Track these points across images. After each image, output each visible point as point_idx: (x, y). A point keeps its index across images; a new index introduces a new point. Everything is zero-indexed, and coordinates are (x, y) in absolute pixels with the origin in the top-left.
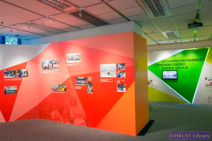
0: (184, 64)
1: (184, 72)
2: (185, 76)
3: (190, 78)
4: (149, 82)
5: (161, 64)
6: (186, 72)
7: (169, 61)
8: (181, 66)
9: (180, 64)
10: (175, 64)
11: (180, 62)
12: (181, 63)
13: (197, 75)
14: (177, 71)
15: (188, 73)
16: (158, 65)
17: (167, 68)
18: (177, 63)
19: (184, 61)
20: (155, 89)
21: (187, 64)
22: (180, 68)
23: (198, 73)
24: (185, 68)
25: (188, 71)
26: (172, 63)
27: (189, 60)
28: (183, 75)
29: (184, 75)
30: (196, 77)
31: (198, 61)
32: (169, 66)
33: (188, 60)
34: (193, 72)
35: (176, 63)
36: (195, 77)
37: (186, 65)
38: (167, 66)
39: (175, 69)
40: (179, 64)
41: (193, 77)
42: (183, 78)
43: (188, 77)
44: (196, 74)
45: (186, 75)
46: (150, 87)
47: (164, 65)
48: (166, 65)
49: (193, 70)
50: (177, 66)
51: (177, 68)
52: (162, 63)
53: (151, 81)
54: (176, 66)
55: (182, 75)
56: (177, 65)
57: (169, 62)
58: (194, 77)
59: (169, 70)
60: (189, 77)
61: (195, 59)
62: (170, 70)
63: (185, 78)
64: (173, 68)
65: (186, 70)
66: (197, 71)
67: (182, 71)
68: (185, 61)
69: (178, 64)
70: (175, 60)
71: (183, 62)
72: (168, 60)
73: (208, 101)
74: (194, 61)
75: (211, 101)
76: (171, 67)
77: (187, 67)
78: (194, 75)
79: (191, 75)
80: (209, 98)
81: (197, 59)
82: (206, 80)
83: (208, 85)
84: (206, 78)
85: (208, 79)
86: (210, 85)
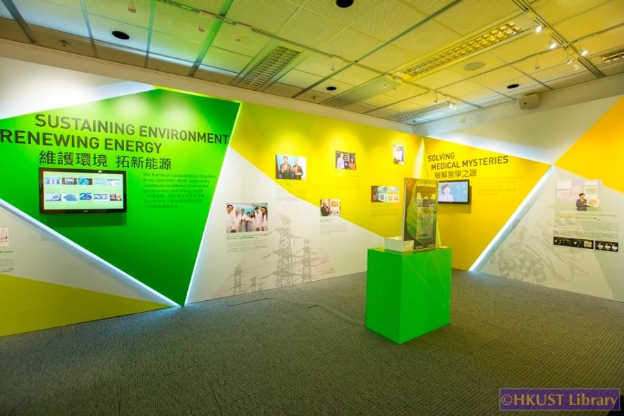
0: (158, 148)
1: (158, 180)
2: (158, 196)
3: (177, 206)
5: (30, 135)
6: (162, 180)
7: (80, 123)
8: (145, 155)
9: (137, 147)
10: (112, 142)
11: (136, 137)
12: (145, 140)
13: (202, 196)
14: (124, 173)
15: (174, 186)
16: (13, 138)
17: (68, 157)
18: (126, 137)
19: (156, 136)
21: (169, 148)
22: (136, 162)
23: (207, 186)
24: (159, 165)
25: (170, 178)
26: (102, 136)
27: (175, 133)
28: (151, 193)
29: (153, 196)
30: (201, 201)
31: (209, 142)
32: (82, 150)
33: (174, 135)
34: (191, 181)
35: (119, 137)
36: (197, 200)
37: (163, 154)
38: (69, 149)
39: (112, 165)
40: (134, 144)
41: (189, 201)
42: (151, 207)
43: (172, 201)
44: (199, 191)
45: (162, 196)
47: (53, 141)
48: (62, 140)
49: (191, 176)
50: (125, 153)
51: (126, 164)
52: (36, 130)
54: (120, 152)
55: (148, 196)
56: (122, 148)
57: (83, 127)
58: (192, 201)
59: (80, 166)
60: (175, 204)
61: (199, 134)
62: (87, 167)
63: (160, 207)
64: (102, 159)
65: (164, 171)
66: (205, 181)
67: (148, 175)
68: (162, 136)
69: (128, 146)
70: (116, 125)
71: (152, 139)
72: (76, 120)
73: (233, 285)
74: (195, 140)
75: (240, 282)
76: (92, 156)
77: (166, 163)
78: (193, 193)
79: (183, 195)
80: (238, 272)
81: (205, 134)
82: (229, 212)
83: (234, 228)
84: (228, 206)
85: (235, 209)
86: (240, 231)
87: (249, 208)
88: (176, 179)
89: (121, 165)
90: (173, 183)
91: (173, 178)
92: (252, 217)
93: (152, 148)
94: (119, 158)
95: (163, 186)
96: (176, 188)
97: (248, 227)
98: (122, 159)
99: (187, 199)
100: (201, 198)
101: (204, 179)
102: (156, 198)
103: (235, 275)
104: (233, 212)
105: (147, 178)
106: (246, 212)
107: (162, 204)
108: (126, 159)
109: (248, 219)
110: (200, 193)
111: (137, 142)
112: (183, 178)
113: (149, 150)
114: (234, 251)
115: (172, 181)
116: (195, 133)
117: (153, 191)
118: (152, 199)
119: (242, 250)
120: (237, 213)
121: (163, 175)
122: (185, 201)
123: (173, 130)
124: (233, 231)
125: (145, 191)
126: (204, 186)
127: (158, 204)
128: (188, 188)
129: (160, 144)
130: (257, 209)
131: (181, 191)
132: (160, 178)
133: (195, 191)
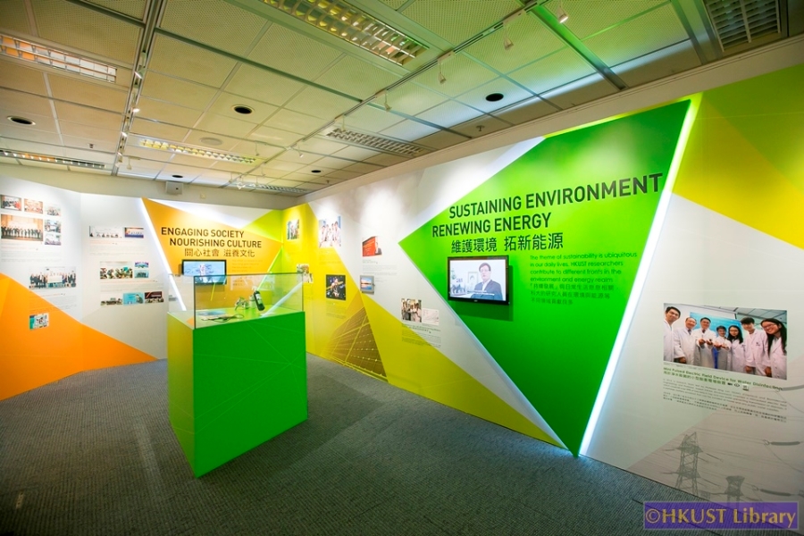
0: (546, 220)
1: (547, 265)
2: (546, 286)
3: (571, 302)
4: (411, 311)
5: (447, 228)
6: (551, 265)
7: (477, 207)
8: (531, 232)
9: (524, 222)
10: (501, 222)
11: (524, 211)
12: (531, 212)
13: (611, 288)
15: (567, 272)
16: (438, 232)
17: (468, 244)
18: (514, 213)
19: (544, 203)
20: (429, 345)
22: (523, 242)
23: (619, 272)
24: (547, 242)
25: (562, 261)
26: (492, 216)
27: (567, 193)
28: (539, 282)
29: (541, 286)
30: (607, 296)
31: (622, 194)
32: (478, 235)
33: (567, 195)
34: (592, 264)
35: (507, 214)
36: (601, 295)
37: (554, 226)
38: (469, 236)
39: (499, 249)
40: (520, 220)
41: (588, 295)
42: (538, 300)
43: (564, 294)
44: (606, 280)
45: (551, 286)
46: (413, 333)
47: (459, 231)
48: (465, 228)
49: (590, 256)
50: (512, 232)
51: (513, 245)
52: (450, 222)
53: (418, 306)
54: (508, 233)
55: (536, 286)
56: (510, 227)
57: (479, 211)
58: (594, 296)
59: (476, 253)
60: (567, 298)
61: (604, 185)
62: (481, 254)
63: (549, 301)
64: (493, 243)
65: (554, 252)
66: (616, 263)
67: (536, 258)
68: (551, 203)
69: (515, 223)
70: (505, 201)
71: (540, 210)
72: (474, 204)
73: (676, 467)
74: (597, 198)
75: (694, 470)
76: (485, 241)
77: (557, 239)
78: (595, 283)
79: (579, 286)
80: (689, 446)
81: (614, 183)
82: (671, 321)
83: (681, 354)
84: (668, 309)
85: (685, 315)
86: (698, 363)
87: (728, 319)
88: (569, 261)
89: (509, 248)
90: (566, 268)
91: (565, 261)
92: (731, 338)
93: (539, 222)
94: (506, 240)
95: (553, 272)
96: (569, 276)
97: (720, 360)
98: (509, 241)
99: (585, 292)
100: (608, 292)
101: (614, 260)
102: (544, 289)
103: (682, 449)
104: (680, 324)
105: (534, 262)
106: (714, 324)
107: (551, 297)
108: (514, 240)
109: (719, 340)
110: (610, 283)
111: (524, 217)
112: (579, 260)
113: (537, 224)
114: (682, 400)
115: (564, 265)
116: (597, 185)
117: (540, 279)
118: (540, 290)
119: (701, 404)
120: (690, 326)
121: (553, 257)
122: (583, 295)
123: (564, 190)
124: (678, 360)
125: (532, 279)
126: (613, 271)
127: (546, 297)
128: (586, 276)
129: (550, 214)
130: (748, 321)
131: (576, 280)
132: (549, 261)
133: (599, 280)
